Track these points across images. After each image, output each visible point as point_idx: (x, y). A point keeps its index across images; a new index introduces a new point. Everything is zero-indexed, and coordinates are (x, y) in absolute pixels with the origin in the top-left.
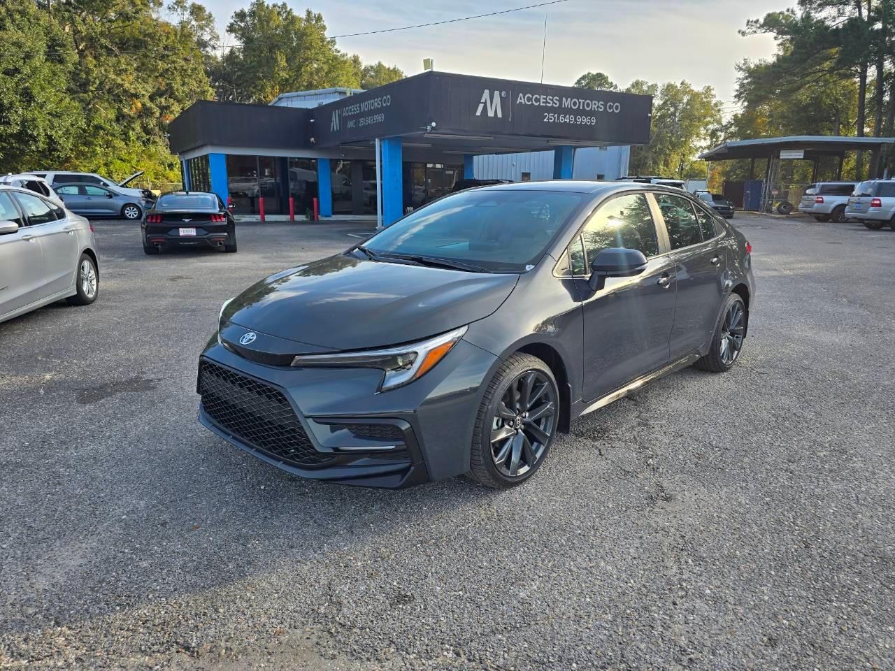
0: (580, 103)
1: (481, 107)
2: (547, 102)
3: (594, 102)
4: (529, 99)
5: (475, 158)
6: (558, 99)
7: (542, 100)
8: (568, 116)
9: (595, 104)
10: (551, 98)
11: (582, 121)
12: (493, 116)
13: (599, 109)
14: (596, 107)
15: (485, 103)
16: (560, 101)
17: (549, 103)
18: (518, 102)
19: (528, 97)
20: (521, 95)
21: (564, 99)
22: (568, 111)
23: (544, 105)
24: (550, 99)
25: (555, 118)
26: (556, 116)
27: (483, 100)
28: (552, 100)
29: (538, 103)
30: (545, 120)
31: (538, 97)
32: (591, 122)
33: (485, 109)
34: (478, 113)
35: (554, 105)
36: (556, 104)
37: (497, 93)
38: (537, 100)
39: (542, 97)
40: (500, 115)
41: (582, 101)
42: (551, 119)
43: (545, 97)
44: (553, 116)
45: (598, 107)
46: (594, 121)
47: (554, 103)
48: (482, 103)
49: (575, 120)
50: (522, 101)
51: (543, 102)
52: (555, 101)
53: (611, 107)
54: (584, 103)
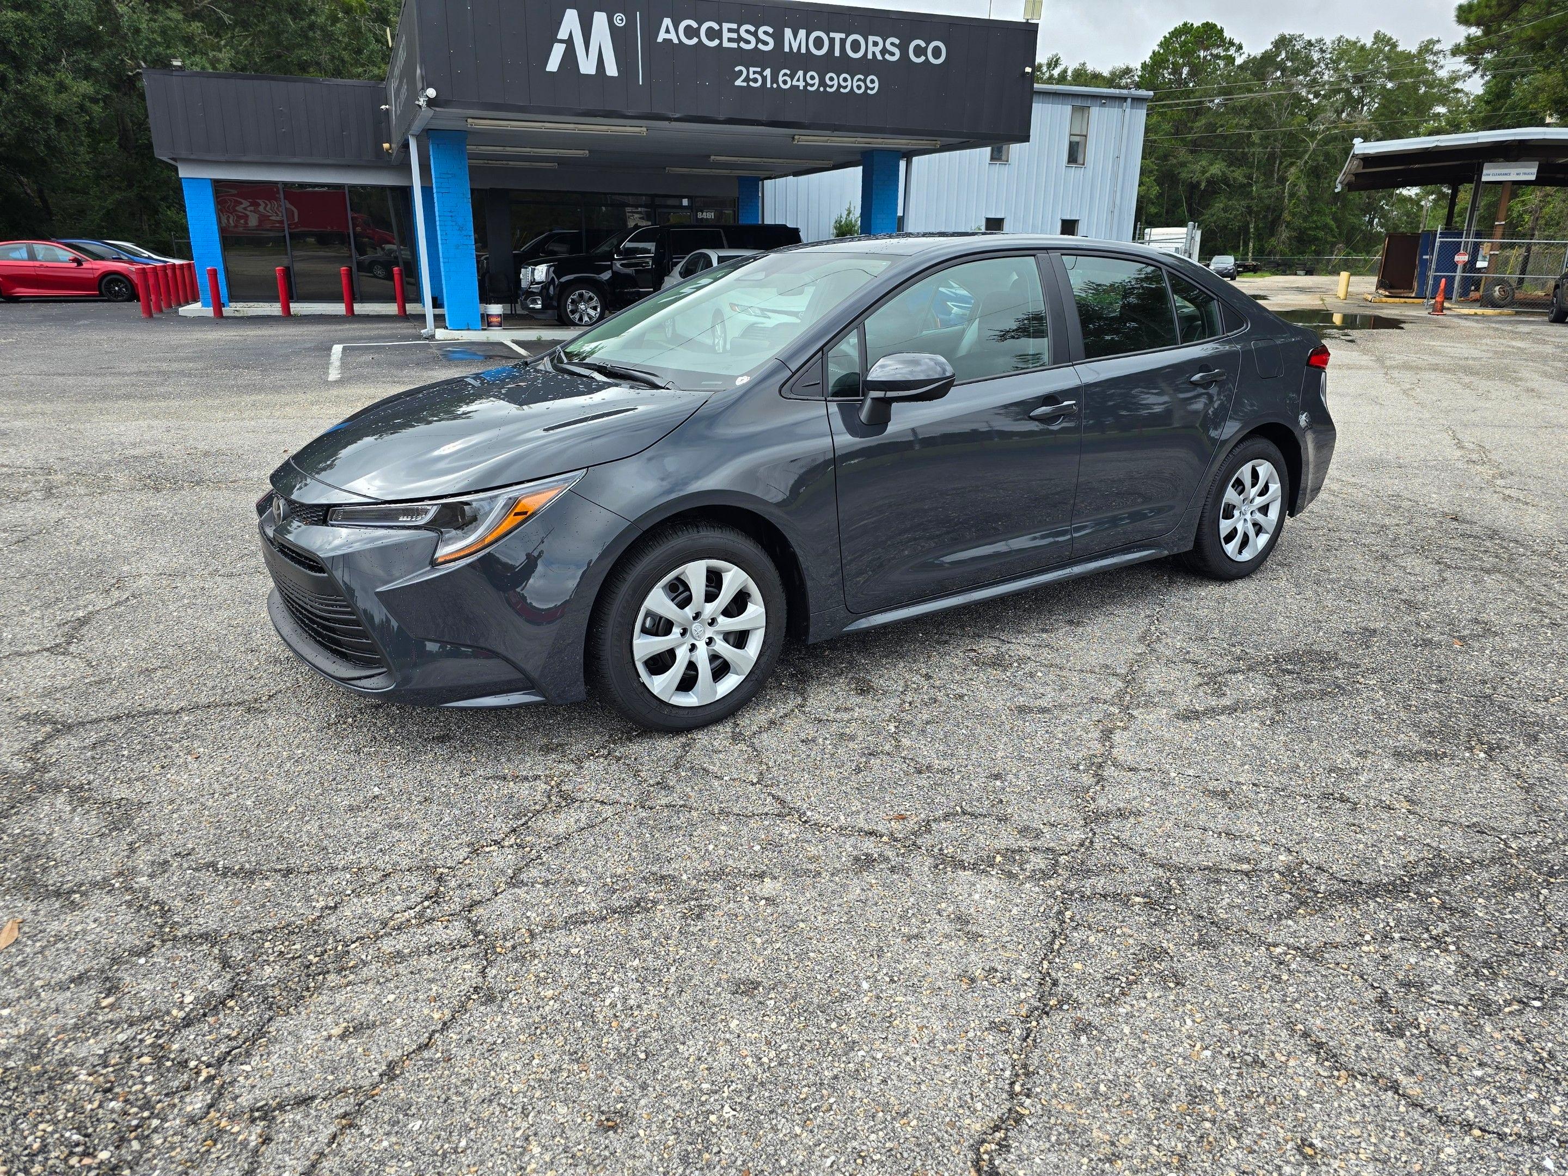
0: (832, 41)
1: (558, 51)
2: (740, 39)
3: (871, 39)
4: (690, 32)
5: (768, 183)
6: (770, 30)
7: (726, 35)
8: (800, 73)
9: (876, 44)
10: (752, 29)
11: (839, 86)
12: (592, 71)
13: (887, 57)
14: (877, 50)
15: (570, 42)
16: (778, 37)
17: (748, 42)
18: (660, 40)
19: (688, 28)
20: (667, 22)
21: (788, 32)
22: (801, 61)
23: (734, 45)
24: (747, 31)
25: (764, 78)
26: (768, 72)
27: (563, 34)
28: (755, 34)
29: (717, 42)
30: (738, 83)
31: (716, 27)
32: (867, 88)
33: (570, 56)
34: (553, 65)
35: (760, 46)
36: (766, 43)
37: (600, 19)
38: (711, 34)
39: (726, 26)
40: (612, 70)
41: (838, 36)
42: (755, 80)
43: (734, 26)
44: (761, 73)
45: (884, 51)
46: (874, 85)
47: (759, 40)
48: (561, 41)
49: (822, 83)
50: (672, 36)
51: (730, 40)
52: (762, 36)
53: (919, 51)
54: (843, 42)
